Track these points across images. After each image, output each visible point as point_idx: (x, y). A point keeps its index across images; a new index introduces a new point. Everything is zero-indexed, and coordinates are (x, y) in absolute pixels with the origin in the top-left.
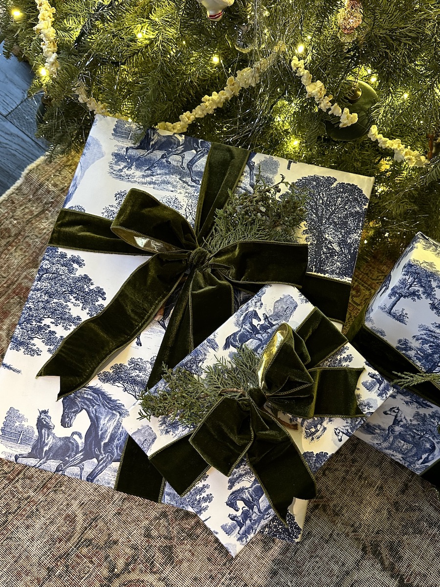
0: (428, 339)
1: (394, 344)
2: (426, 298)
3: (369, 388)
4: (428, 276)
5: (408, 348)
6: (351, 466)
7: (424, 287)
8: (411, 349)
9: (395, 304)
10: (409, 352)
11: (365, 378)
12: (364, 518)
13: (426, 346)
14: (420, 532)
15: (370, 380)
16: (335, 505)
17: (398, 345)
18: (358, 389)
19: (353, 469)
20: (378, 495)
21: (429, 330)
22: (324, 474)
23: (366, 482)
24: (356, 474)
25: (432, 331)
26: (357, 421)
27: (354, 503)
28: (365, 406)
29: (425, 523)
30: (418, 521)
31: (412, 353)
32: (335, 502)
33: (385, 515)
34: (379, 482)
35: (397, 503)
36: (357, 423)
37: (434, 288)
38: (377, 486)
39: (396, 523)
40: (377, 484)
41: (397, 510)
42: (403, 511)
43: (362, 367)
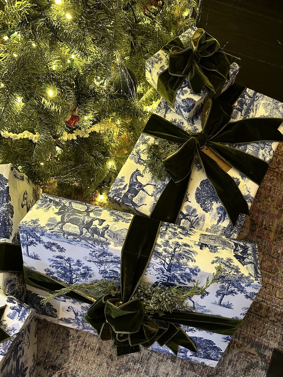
0: (57, 265)
1: (44, 273)
2: (40, 243)
3: (12, 317)
4: (32, 231)
5: (52, 273)
6: (78, 341)
7: (34, 237)
8: (54, 273)
9: (28, 250)
10: (54, 275)
11: (8, 311)
12: (92, 373)
13: (59, 269)
14: (129, 370)
15: (12, 311)
16: (72, 371)
17: (46, 272)
18: (5, 321)
19: (80, 342)
20: (98, 354)
21: (54, 261)
22: (61, 352)
23: (89, 348)
24: (82, 345)
25: (56, 261)
26: (7, 343)
27: (84, 365)
28: (11, 330)
29: (131, 363)
30: (127, 363)
31: (55, 275)
32: (72, 369)
33: (105, 366)
34: (98, 346)
35: (111, 355)
36: (7, 344)
37: (40, 237)
38: (96, 349)
39: (113, 369)
40: (97, 348)
41: (112, 360)
42: (116, 359)
43: (5, 305)
